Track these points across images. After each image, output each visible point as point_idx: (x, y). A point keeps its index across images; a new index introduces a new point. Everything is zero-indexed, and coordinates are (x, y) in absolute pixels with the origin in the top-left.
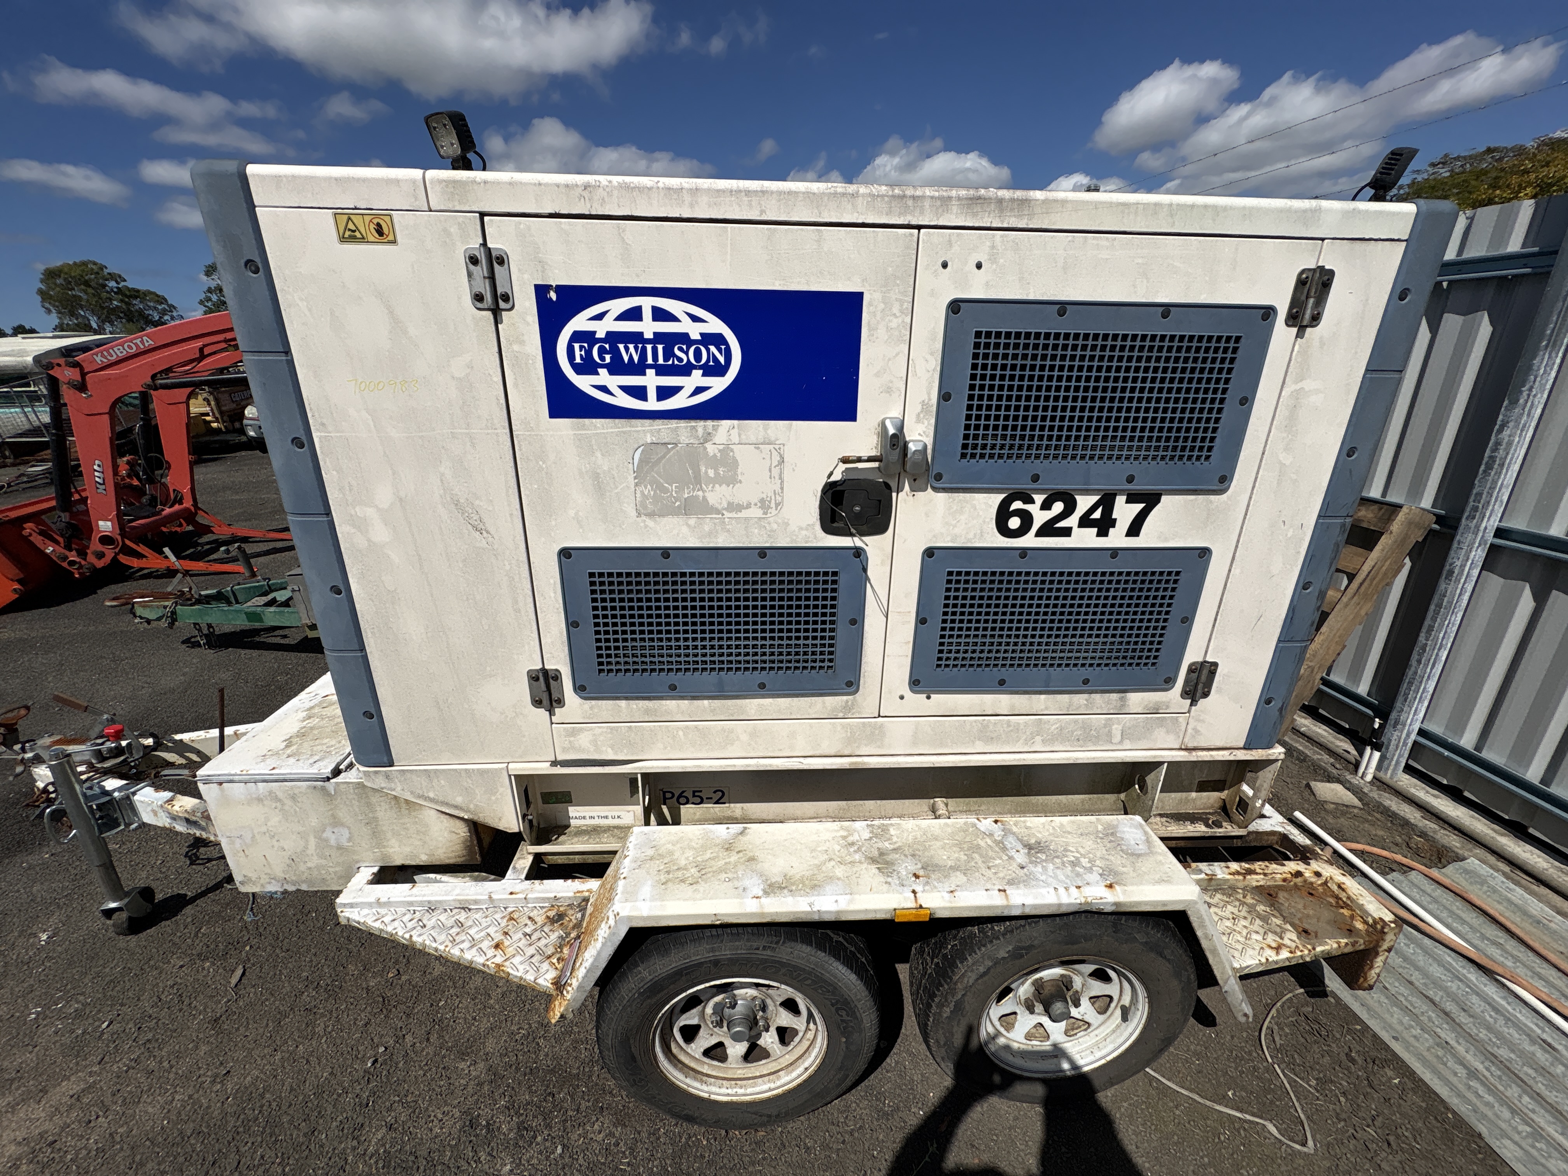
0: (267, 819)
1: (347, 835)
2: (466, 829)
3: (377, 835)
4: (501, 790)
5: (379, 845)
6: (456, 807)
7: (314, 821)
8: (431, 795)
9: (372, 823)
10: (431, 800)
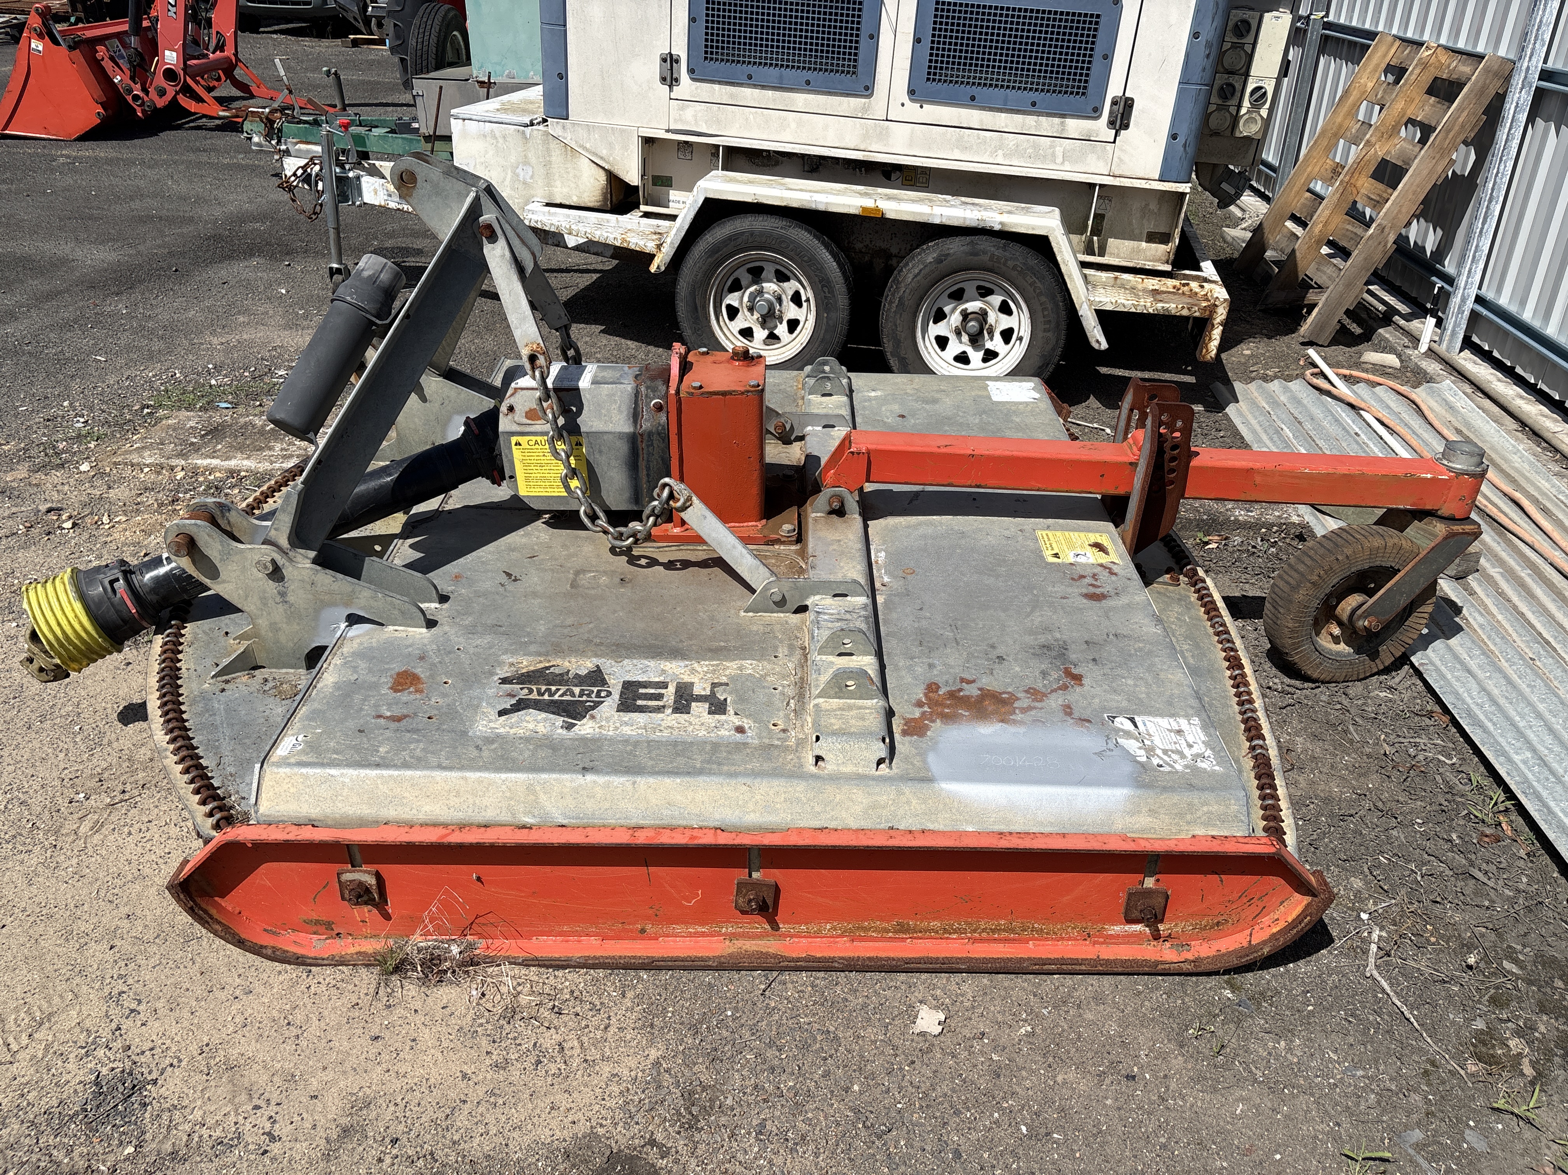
0: (486, 152)
1: (530, 173)
2: (605, 178)
3: (548, 176)
4: (632, 147)
5: (549, 185)
6: (602, 158)
7: (513, 159)
8: (588, 146)
9: (547, 164)
10: (587, 150)
